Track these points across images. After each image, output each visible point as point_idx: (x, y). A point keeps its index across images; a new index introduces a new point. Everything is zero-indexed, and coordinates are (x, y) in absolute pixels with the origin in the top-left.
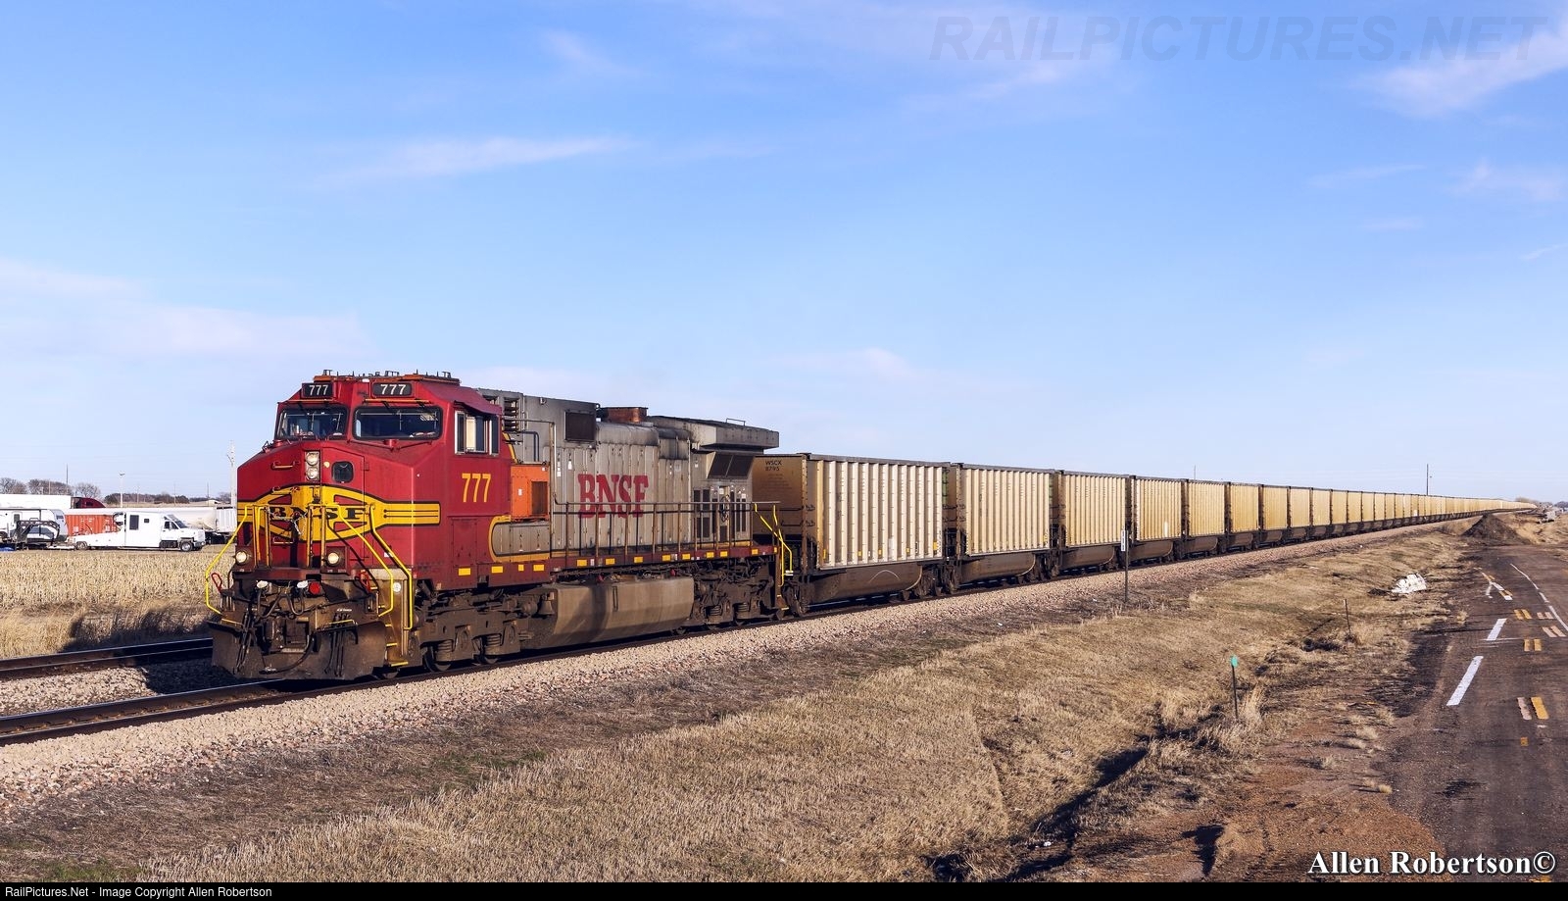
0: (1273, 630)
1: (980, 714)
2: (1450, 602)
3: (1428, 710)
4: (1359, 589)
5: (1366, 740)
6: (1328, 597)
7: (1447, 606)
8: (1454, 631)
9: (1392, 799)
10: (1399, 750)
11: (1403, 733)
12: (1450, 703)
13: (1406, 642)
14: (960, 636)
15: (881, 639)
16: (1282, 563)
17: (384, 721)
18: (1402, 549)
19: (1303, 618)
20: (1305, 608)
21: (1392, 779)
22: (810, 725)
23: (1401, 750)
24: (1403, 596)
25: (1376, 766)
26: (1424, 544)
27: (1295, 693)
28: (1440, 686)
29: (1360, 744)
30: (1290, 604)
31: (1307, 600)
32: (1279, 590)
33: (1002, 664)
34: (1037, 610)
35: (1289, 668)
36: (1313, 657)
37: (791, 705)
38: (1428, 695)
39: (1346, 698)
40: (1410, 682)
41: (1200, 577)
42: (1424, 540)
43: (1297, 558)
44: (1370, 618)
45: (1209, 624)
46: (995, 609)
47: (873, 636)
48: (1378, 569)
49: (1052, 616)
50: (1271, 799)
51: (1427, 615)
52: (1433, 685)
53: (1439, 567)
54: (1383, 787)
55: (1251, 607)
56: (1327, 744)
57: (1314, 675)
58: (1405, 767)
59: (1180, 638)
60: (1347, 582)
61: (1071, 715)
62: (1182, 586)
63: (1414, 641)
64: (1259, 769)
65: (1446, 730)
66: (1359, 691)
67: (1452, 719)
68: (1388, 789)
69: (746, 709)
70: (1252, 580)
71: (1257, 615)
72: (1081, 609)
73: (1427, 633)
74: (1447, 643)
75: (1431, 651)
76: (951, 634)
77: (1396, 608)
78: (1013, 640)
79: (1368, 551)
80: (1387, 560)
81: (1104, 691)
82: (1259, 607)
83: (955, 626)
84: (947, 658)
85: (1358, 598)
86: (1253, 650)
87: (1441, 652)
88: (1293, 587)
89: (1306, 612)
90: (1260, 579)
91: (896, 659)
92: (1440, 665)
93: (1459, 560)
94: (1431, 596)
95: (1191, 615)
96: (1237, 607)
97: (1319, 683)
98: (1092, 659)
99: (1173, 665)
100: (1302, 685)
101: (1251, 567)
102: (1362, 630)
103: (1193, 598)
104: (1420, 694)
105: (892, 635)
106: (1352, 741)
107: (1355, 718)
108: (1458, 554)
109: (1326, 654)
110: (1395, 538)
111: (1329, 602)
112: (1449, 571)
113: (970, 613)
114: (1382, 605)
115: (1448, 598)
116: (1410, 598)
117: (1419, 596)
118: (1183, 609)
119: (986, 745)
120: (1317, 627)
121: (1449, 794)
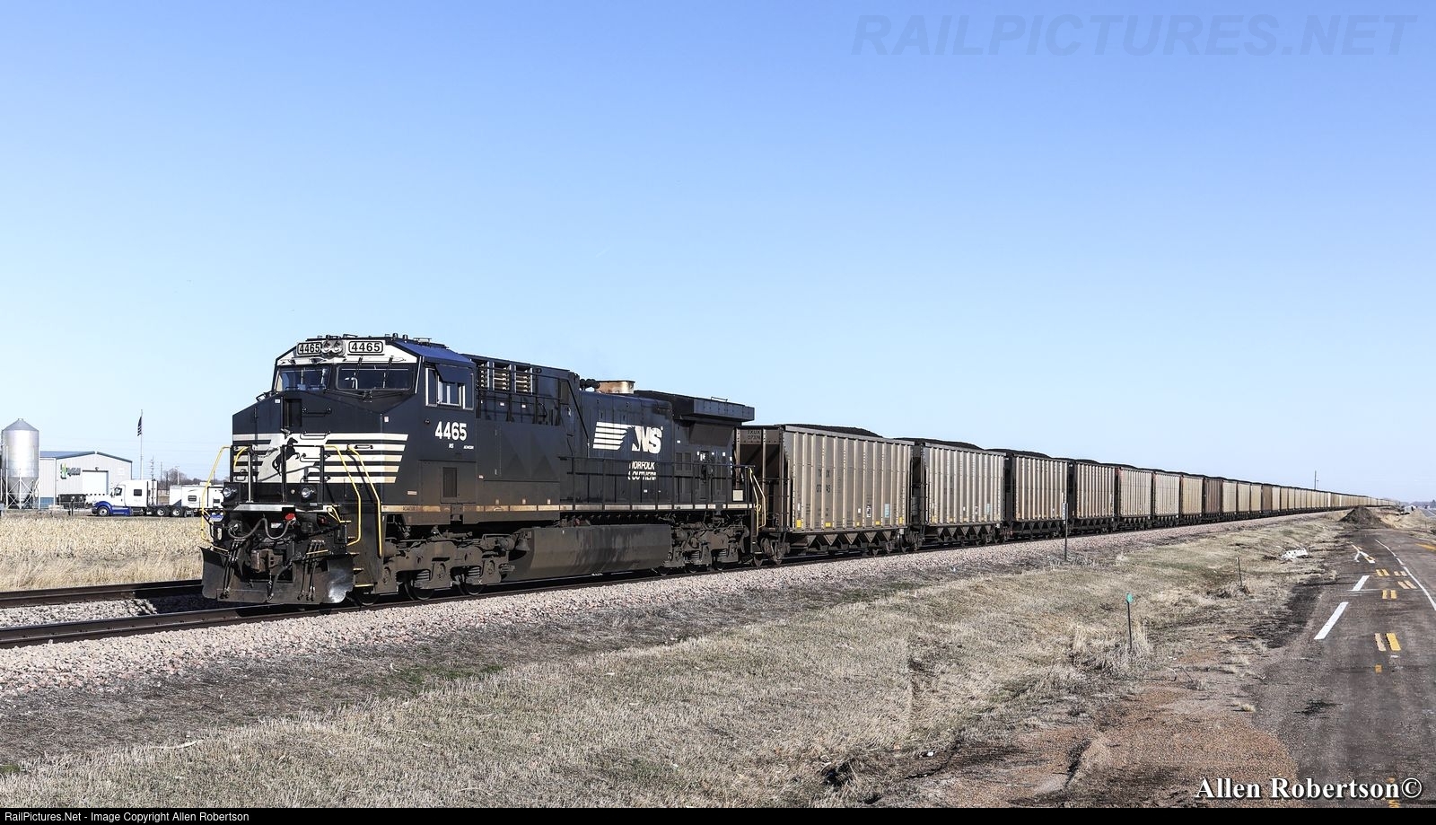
0: (1181, 582)
2: (1325, 564)
3: (1298, 644)
4: (1256, 556)
5: (1240, 666)
6: (1229, 559)
7: (1323, 567)
8: (1327, 584)
9: (1254, 716)
10: (1268, 675)
11: (1273, 661)
12: (1317, 638)
13: (1286, 592)
14: (920, 580)
15: (850, 581)
16: (1197, 536)
18: (1292, 529)
19: (1207, 574)
20: (1210, 567)
21: (1257, 700)
22: (757, 648)
23: (1271, 674)
24: (1289, 560)
25: (1244, 688)
26: (1309, 526)
27: (1188, 629)
28: (1310, 623)
29: (1233, 668)
30: (1198, 564)
31: (1213, 562)
32: (1190, 554)
33: (945, 601)
34: (990, 564)
35: (1189, 609)
36: (1209, 601)
37: (748, 630)
38: (1299, 631)
39: (1229, 632)
40: (1284, 622)
41: (1131, 543)
42: (1309, 523)
43: (1209, 533)
44: (1259, 575)
45: (1129, 577)
46: (955, 562)
47: (845, 579)
48: (1271, 542)
49: (1002, 568)
50: (1146, 715)
51: (1306, 573)
52: (1304, 623)
53: (1319, 542)
54: (1247, 706)
55: (1165, 565)
56: (1207, 669)
57: (1207, 615)
58: (1271, 689)
59: (1102, 587)
60: (1247, 550)
61: (994, 644)
62: (1114, 549)
63: (1293, 591)
65: (1312, 659)
66: (1244, 627)
67: (1318, 650)
68: (1252, 708)
69: (706, 633)
70: (1171, 546)
71: (1169, 571)
72: (1029, 563)
73: (1304, 585)
74: (1320, 593)
75: (1306, 599)
76: (911, 579)
77: (1283, 569)
78: (962, 584)
79: (1265, 529)
80: (1279, 535)
81: (1027, 624)
82: (1172, 565)
83: (918, 573)
84: (900, 597)
85: (1253, 560)
86: (1161, 597)
87: (1313, 599)
88: (1201, 552)
89: (1209, 570)
90: (1177, 546)
91: (858, 596)
92: (1313, 609)
93: (1336, 537)
94: (1311, 560)
95: (1116, 570)
96: (1154, 564)
97: (1210, 621)
98: (1027, 600)
99: (1091, 606)
100: (1194, 622)
101: (1173, 538)
102: (1249, 583)
103: (1119, 558)
104: (1293, 631)
105: (861, 580)
106: (1226, 668)
107: (1234, 648)
108: (1335, 533)
109: (1220, 600)
110: (1288, 522)
111: (1230, 564)
112: (1327, 544)
113: (933, 565)
114: (1273, 566)
115: (1324, 562)
116: (1294, 561)
117: (1301, 560)
118: (1110, 565)
119: (911, 667)
120: (1215, 580)
121: (1307, 713)
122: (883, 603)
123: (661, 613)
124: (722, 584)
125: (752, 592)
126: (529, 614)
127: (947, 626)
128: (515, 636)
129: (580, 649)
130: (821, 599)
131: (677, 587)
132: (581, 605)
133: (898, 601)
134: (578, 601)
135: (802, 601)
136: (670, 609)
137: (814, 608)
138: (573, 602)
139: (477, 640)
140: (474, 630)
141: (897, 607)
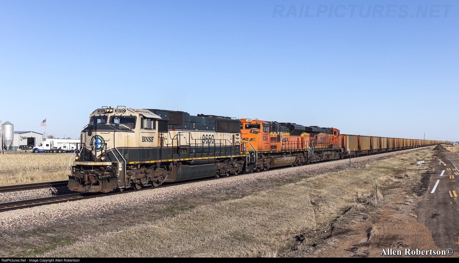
0: (387, 173)
1: (311, 195)
2: (431, 166)
3: (426, 194)
4: (408, 163)
5: (410, 202)
6: (400, 165)
7: (430, 167)
8: (432, 173)
9: (417, 219)
10: (419, 205)
11: (420, 200)
12: (432, 192)
13: (420, 176)
14: (307, 175)
15: (287, 176)
16: (389, 157)
17: (154, 198)
18: (419, 153)
19: (394, 170)
20: (395, 168)
21: (417, 213)
22: (266, 199)
23: (420, 205)
24: (419, 165)
25: (413, 210)
26: (424, 152)
27: (392, 190)
28: (429, 188)
29: (408, 203)
30: (391, 167)
31: (395, 166)
32: (388, 163)
33: (317, 182)
34: (327, 168)
35: (391, 183)
36: (397, 180)
37: (262, 193)
38: (426, 190)
39: (405, 191)
40: (421, 187)
41: (369, 160)
42: (424, 151)
43: (393, 155)
44: (410, 170)
45: (371, 172)
46: (317, 168)
47: (285, 175)
48: (413, 158)
49: (331, 170)
50: (386, 219)
51: (425, 169)
52: (427, 187)
53: (427, 157)
54: (415, 216)
55: (381, 168)
56: (400, 204)
57: (397, 185)
58: (421, 210)
59: (363, 175)
60: (405, 161)
61: (334, 196)
62: (364, 162)
63: (422, 176)
64: (382, 210)
65: (431, 200)
66: (409, 189)
67: (432, 197)
68: (416, 216)
69: (250, 194)
70: (382, 161)
71: (383, 170)
72: (339, 168)
73: (425, 174)
74: (430, 177)
75: (427, 179)
76: (305, 174)
77: (417, 168)
78: (321, 176)
79: (410, 153)
80: (415, 156)
81: (343, 189)
82: (383, 167)
83: (306, 172)
84: (303, 181)
85: (408, 165)
86: (381, 178)
87: (429, 179)
88: (391, 162)
89: (395, 169)
90: (384, 160)
91: (291, 181)
92: (429, 182)
93: (432, 156)
94: (426, 164)
95: (366, 169)
96: (378, 167)
97: (398, 187)
98: (341, 181)
99: (361, 182)
100: (394, 188)
101: (382, 157)
102: (408, 173)
103: (367, 165)
104: (424, 190)
105: (290, 175)
106: (406, 203)
107: (407, 196)
108: (432, 154)
109: (400, 179)
110: (417, 150)
111: (401, 166)
112: (430, 158)
113: (310, 169)
114: (414, 167)
115: (430, 165)
116: (421, 165)
117: (423, 164)
118: (364, 168)
119: (312, 204)
120: (398, 172)
121: (432, 218)
122: (299, 183)
123: (234, 188)
124: (250, 178)
125: (259, 180)
126: (197, 189)
127: (320, 190)
128: (195, 197)
129: (214, 200)
130: (280, 182)
131: (237, 179)
132: (211, 186)
133: (303, 182)
134: (210, 184)
135: (275, 183)
136: (237, 187)
137: (279, 185)
138: (208, 185)
139: (185, 198)
140: (183, 195)
141: (303, 185)
